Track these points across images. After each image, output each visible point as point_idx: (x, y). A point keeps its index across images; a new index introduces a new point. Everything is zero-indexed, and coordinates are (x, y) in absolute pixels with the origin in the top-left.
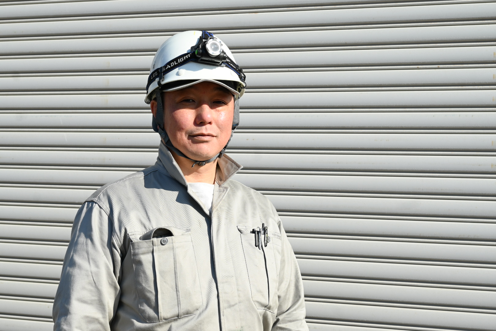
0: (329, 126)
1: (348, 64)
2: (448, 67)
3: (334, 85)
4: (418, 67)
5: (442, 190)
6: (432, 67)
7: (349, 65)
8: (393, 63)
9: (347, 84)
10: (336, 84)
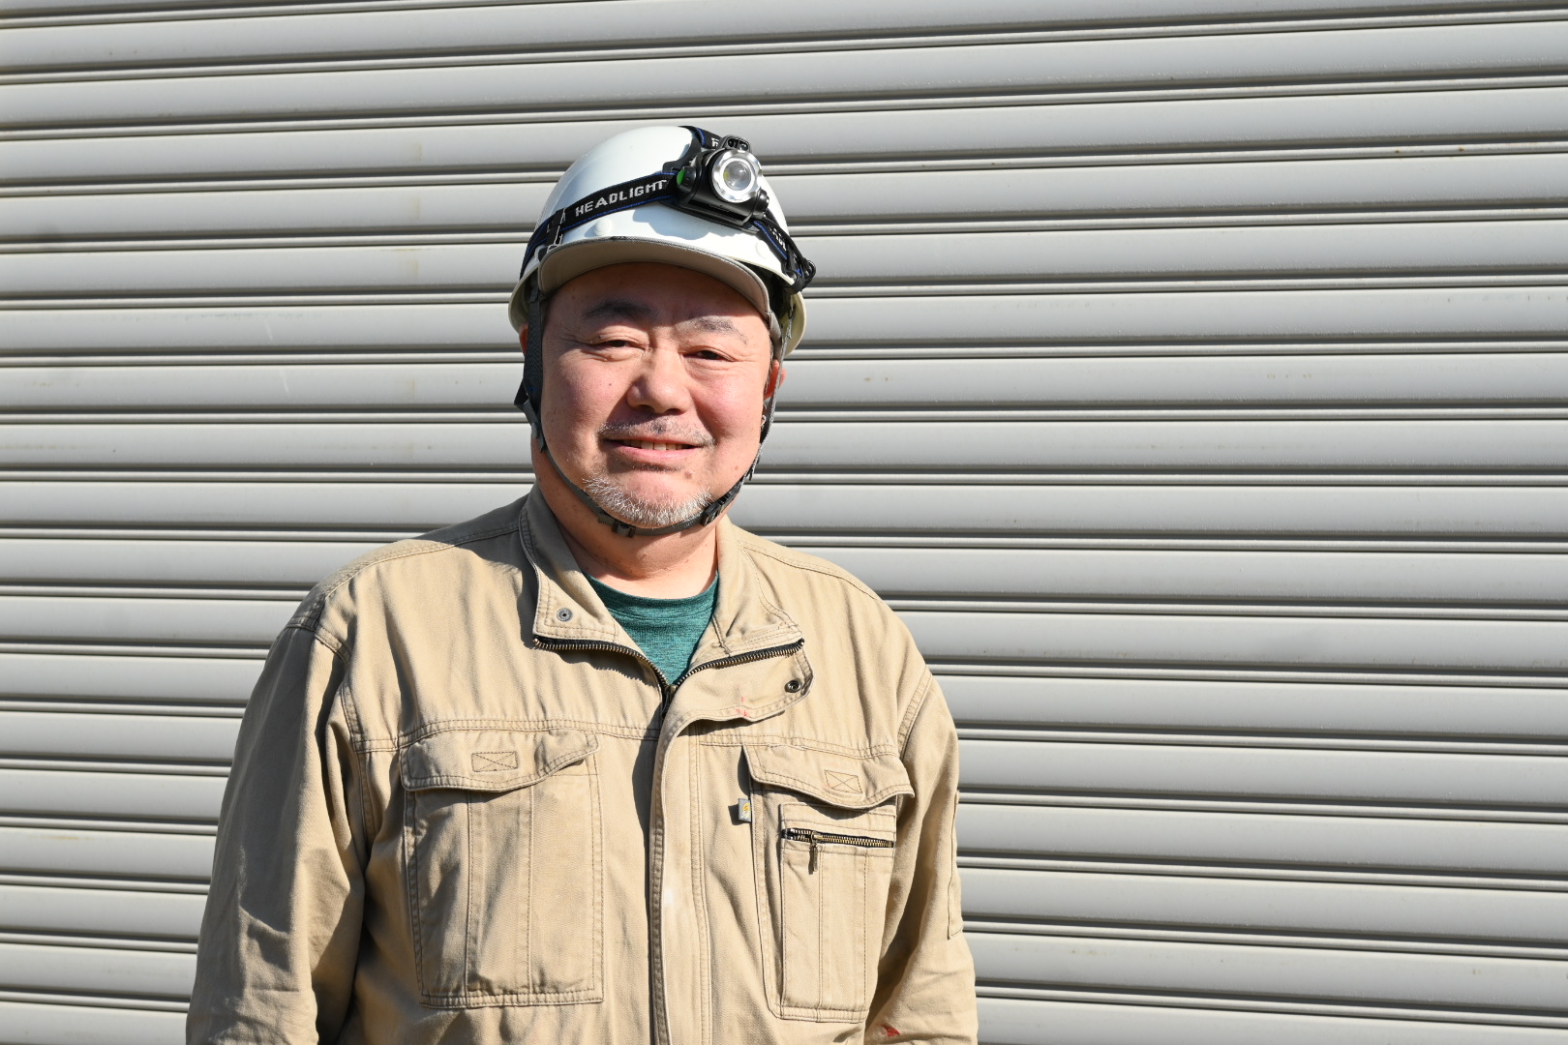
0: (1124, 334)
1: (1179, 144)
2: (1490, 149)
3: (1137, 209)
4: (1397, 152)
5: (1477, 524)
6: (1441, 151)
7: (1182, 146)
8: (1321, 139)
9: (1176, 205)
10: (1144, 206)
